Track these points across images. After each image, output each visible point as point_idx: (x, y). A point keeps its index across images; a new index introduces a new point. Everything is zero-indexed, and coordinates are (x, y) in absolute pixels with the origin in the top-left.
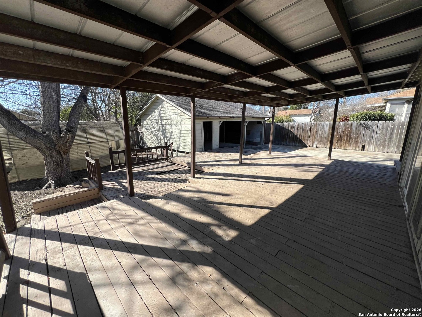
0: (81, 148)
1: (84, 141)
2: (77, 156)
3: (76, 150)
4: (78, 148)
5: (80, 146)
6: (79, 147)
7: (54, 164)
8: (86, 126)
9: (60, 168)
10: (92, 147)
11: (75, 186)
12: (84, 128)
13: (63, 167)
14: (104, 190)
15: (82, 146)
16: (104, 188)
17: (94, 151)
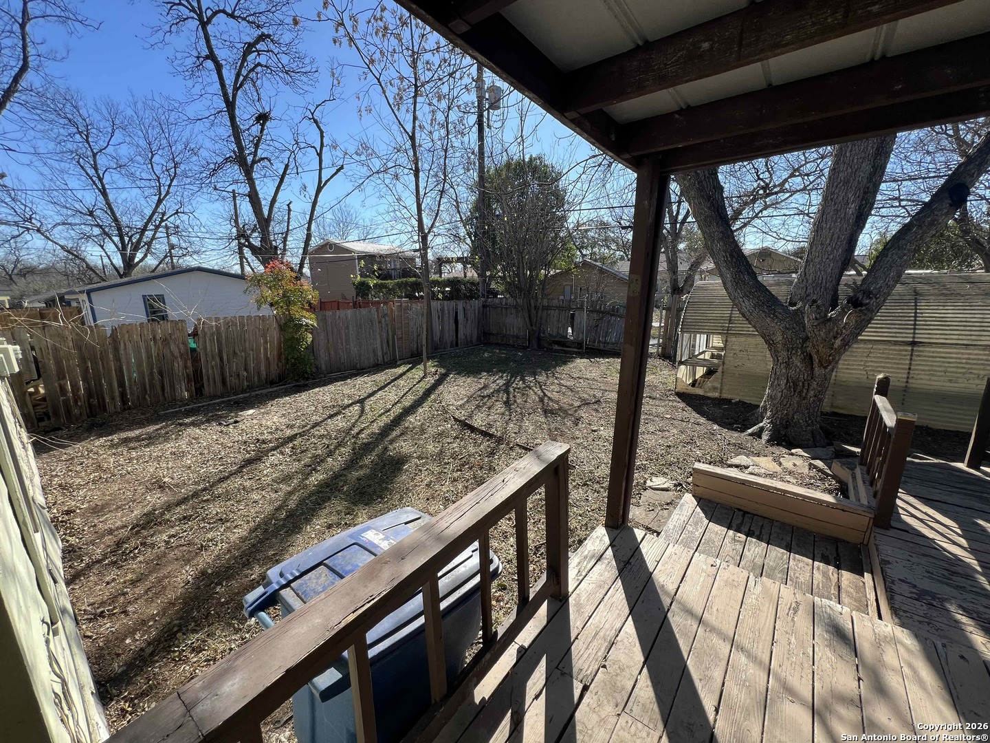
0: (883, 353)
1: (898, 335)
2: (859, 376)
3: (862, 356)
4: (870, 352)
5: (880, 347)
6: (876, 349)
7: (787, 384)
8: (926, 287)
9: (797, 399)
10: (919, 356)
11: (812, 462)
12: (916, 293)
13: (804, 399)
14: (892, 532)
15: (886, 349)
16: (893, 524)
17: (922, 370)
